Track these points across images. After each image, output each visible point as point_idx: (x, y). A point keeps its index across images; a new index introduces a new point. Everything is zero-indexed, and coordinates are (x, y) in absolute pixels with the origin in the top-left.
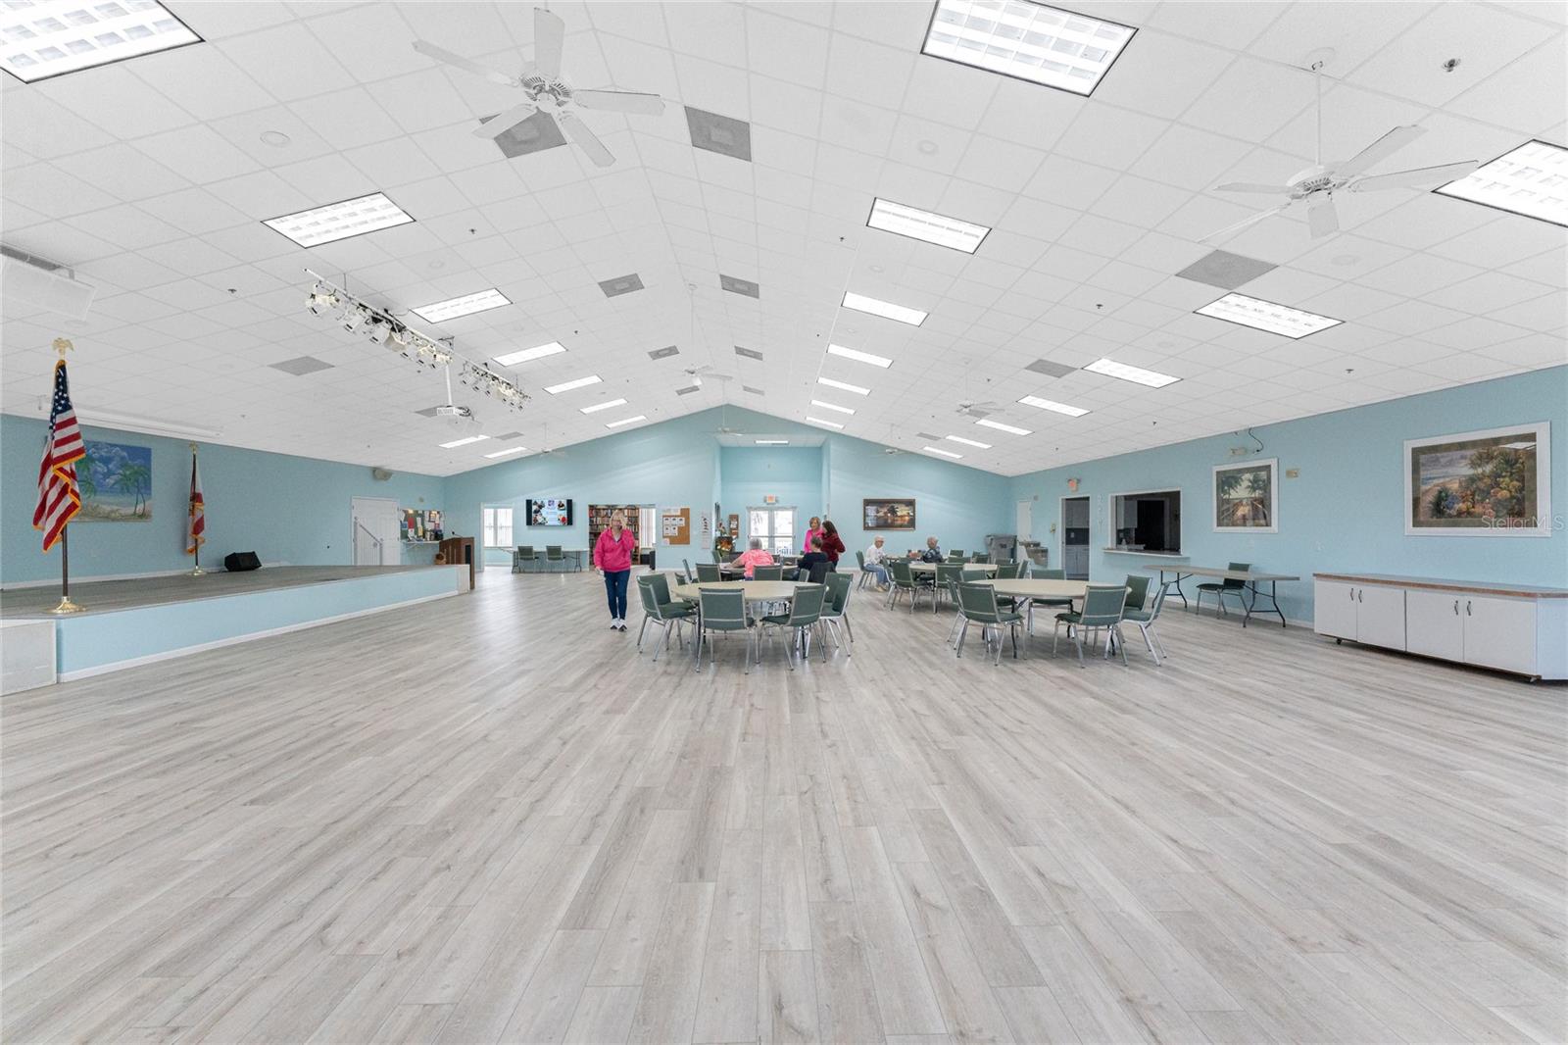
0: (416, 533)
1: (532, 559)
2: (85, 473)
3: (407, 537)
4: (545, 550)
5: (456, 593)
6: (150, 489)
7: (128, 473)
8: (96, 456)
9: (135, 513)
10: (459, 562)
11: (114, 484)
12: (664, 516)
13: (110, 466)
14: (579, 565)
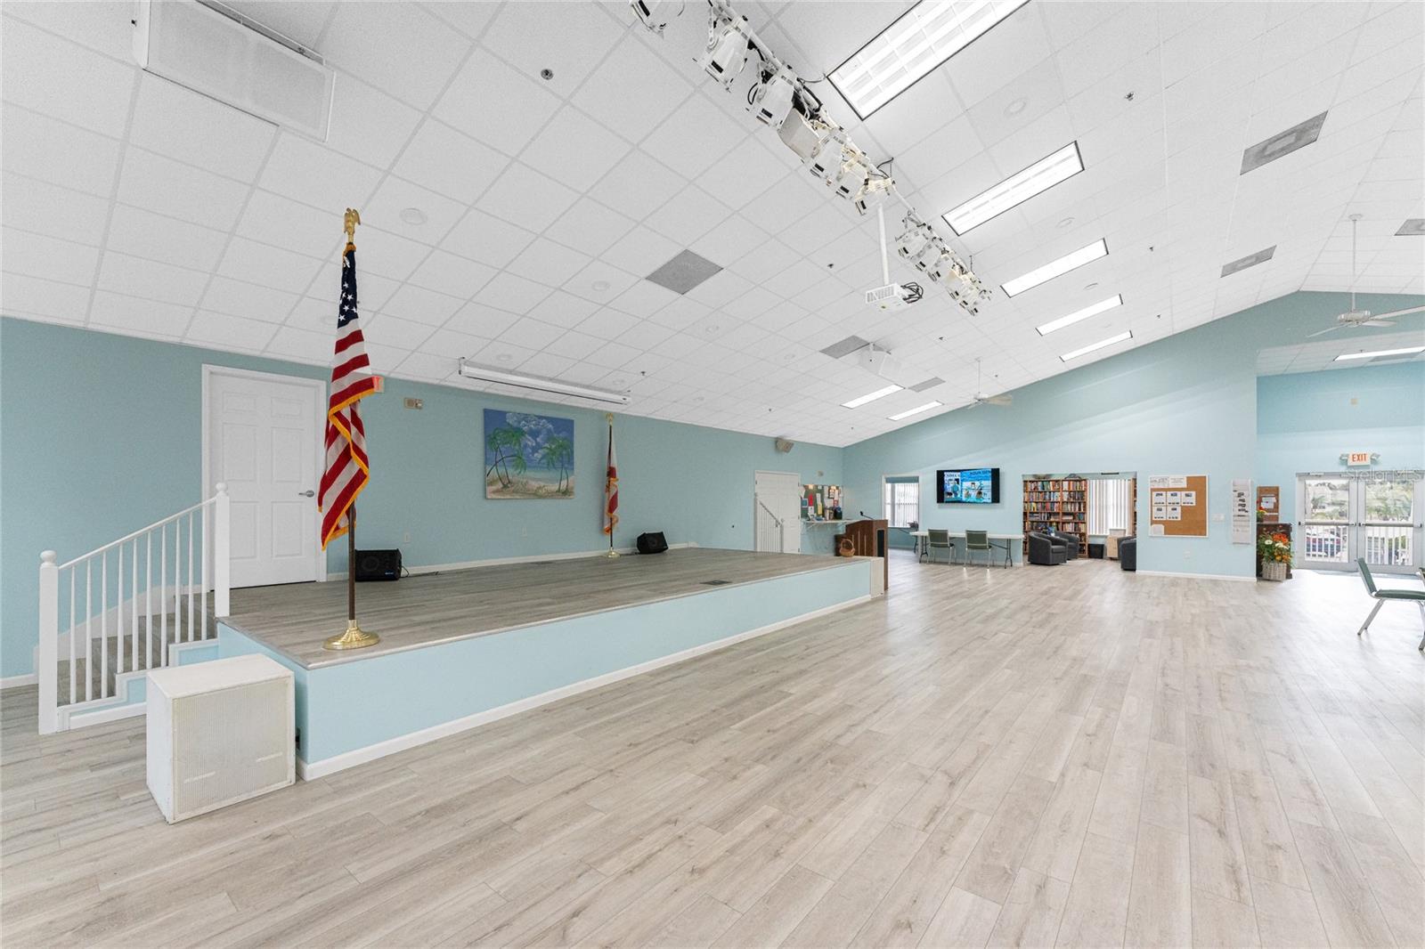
0: (816, 511)
1: (946, 546)
2: (517, 447)
3: (807, 516)
4: (964, 535)
5: (868, 598)
6: (573, 464)
7: (553, 446)
8: (525, 428)
9: (559, 491)
10: (870, 554)
11: (542, 459)
12: (1153, 490)
13: (538, 439)
14: (1009, 557)
